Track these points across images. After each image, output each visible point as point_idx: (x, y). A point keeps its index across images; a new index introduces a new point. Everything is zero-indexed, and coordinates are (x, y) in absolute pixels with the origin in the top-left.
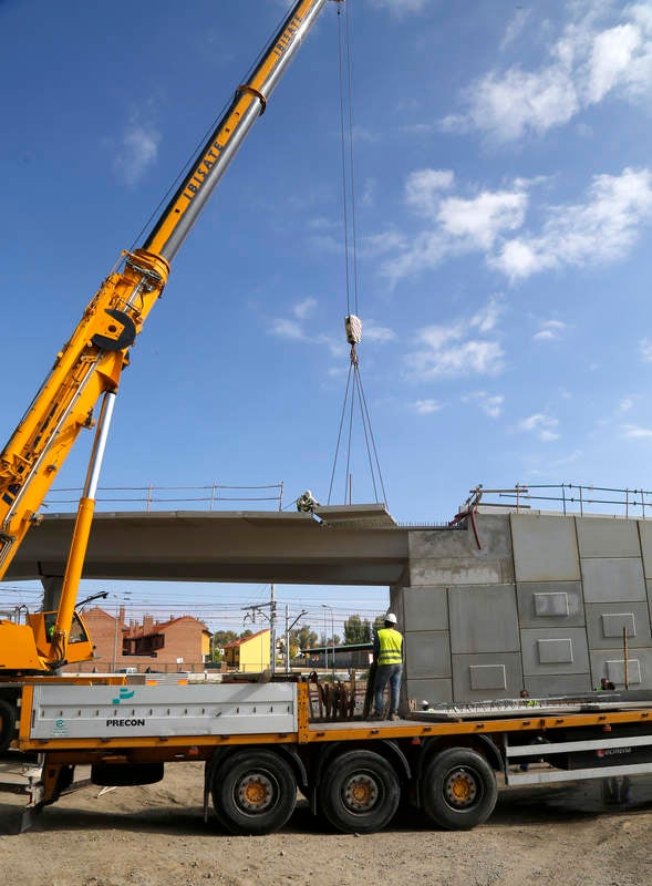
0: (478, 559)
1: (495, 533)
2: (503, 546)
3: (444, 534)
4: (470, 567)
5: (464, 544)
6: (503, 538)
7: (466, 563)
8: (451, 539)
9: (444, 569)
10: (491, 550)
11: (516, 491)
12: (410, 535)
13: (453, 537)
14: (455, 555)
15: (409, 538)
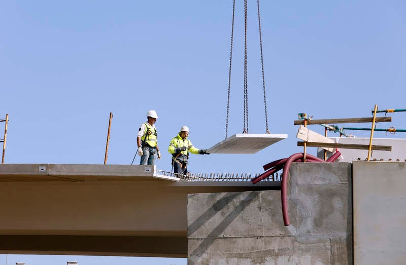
0: (295, 240)
1: (327, 195)
2: (338, 217)
3: (243, 196)
4: (281, 252)
5: (273, 215)
6: (339, 204)
7: (275, 246)
8: (254, 205)
9: (240, 256)
10: (317, 223)
11: (371, 120)
12: (190, 200)
13: (257, 203)
14: (258, 233)
15: (189, 204)
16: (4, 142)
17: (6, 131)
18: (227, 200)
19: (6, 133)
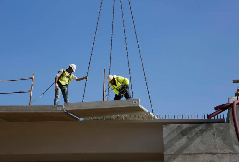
3: (201, 127)
5: (224, 139)
8: (210, 133)
12: (164, 129)
13: (212, 131)
14: (214, 151)
15: (164, 131)
16: (31, 92)
17: (32, 84)
18: (190, 129)
19: (32, 86)
